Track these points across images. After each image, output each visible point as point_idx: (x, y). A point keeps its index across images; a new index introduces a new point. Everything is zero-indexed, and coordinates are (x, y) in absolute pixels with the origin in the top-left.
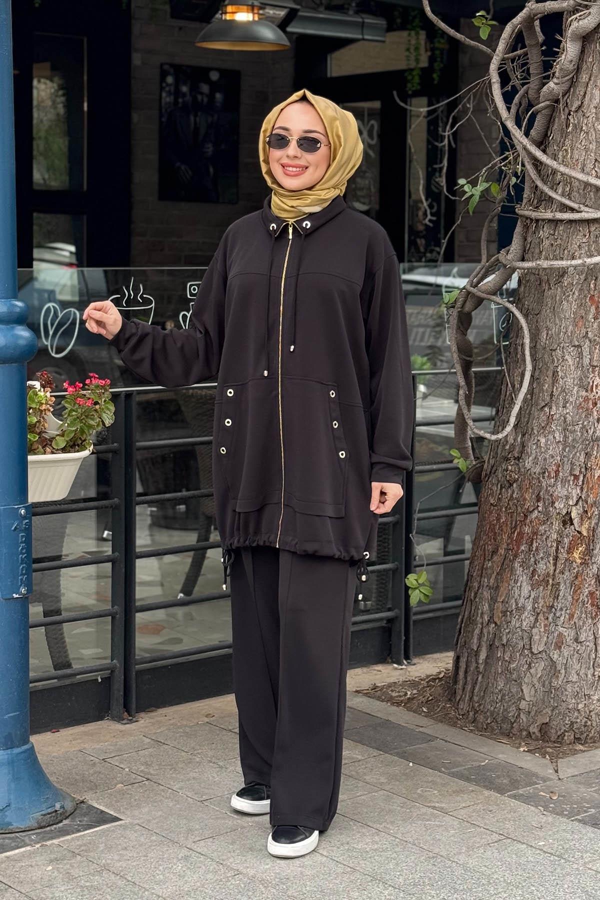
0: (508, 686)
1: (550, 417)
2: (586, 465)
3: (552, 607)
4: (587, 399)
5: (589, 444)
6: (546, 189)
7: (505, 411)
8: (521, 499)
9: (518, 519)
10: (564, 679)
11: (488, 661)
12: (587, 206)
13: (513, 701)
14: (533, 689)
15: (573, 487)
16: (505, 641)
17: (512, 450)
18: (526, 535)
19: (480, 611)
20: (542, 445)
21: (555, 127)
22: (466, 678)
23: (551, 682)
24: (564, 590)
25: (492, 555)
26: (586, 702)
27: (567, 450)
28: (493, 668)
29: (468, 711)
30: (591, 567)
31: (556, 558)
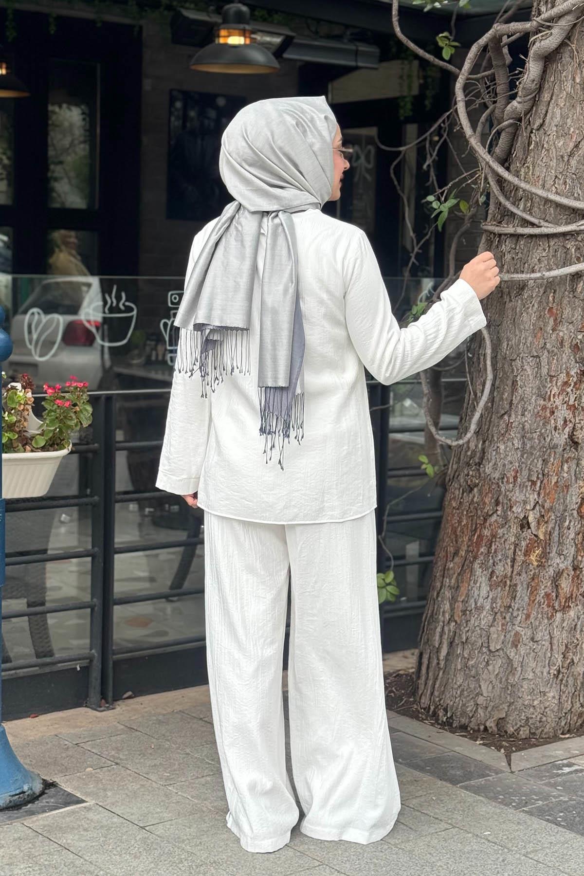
0: (467, 682)
1: (509, 425)
2: (543, 471)
3: (510, 607)
4: (544, 408)
5: (546, 451)
6: (508, 205)
7: (467, 418)
8: (481, 504)
9: (478, 522)
10: (520, 676)
11: (450, 657)
12: (547, 221)
13: (471, 697)
14: (490, 685)
15: (530, 492)
16: (464, 640)
17: (473, 456)
18: (484, 538)
19: (442, 610)
20: (501, 452)
21: (519, 144)
22: (428, 673)
23: (508, 679)
24: (522, 592)
25: (454, 556)
26: (541, 699)
27: (525, 457)
28: (453, 665)
29: (429, 705)
30: (547, 570)
31: (514, 560)
